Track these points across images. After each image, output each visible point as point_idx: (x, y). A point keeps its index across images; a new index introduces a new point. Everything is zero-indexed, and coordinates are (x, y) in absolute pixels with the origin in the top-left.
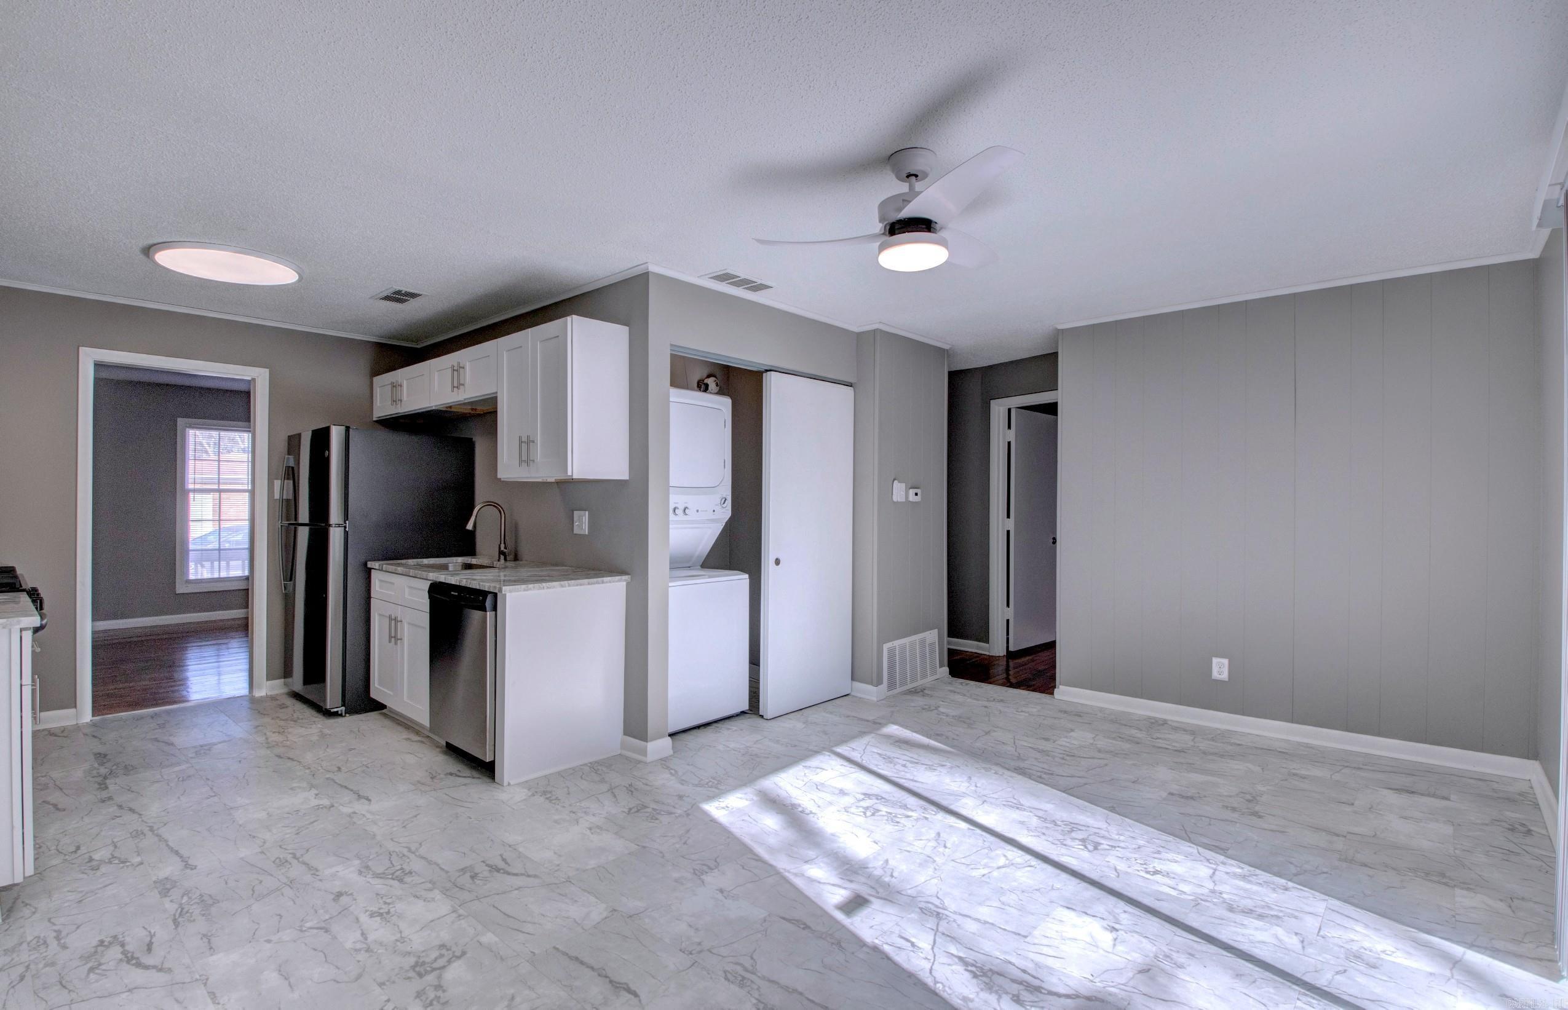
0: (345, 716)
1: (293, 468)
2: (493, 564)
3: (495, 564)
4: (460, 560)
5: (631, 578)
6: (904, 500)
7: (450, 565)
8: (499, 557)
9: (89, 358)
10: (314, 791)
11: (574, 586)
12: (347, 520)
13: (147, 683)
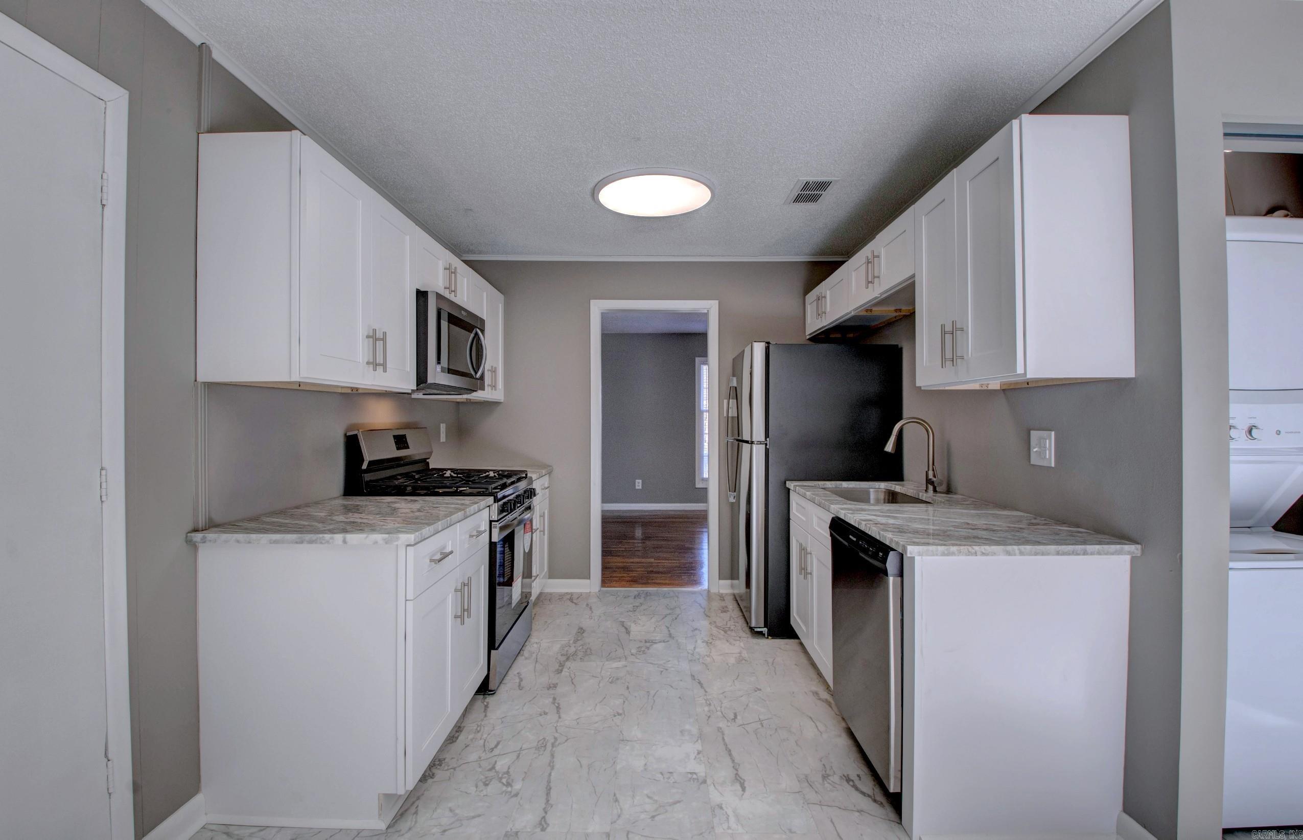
0: (768, 638)
1: (736, 388)
2: (919, 495)
3: (920, 496)
4: (883, 485)
5: (1143, 550)
7: (871, 490)
8: (927, 487)
9: (597, 308)
10: (699, 746)
11: (1030, 554)
12: (768, 437)
13: (652, 560)
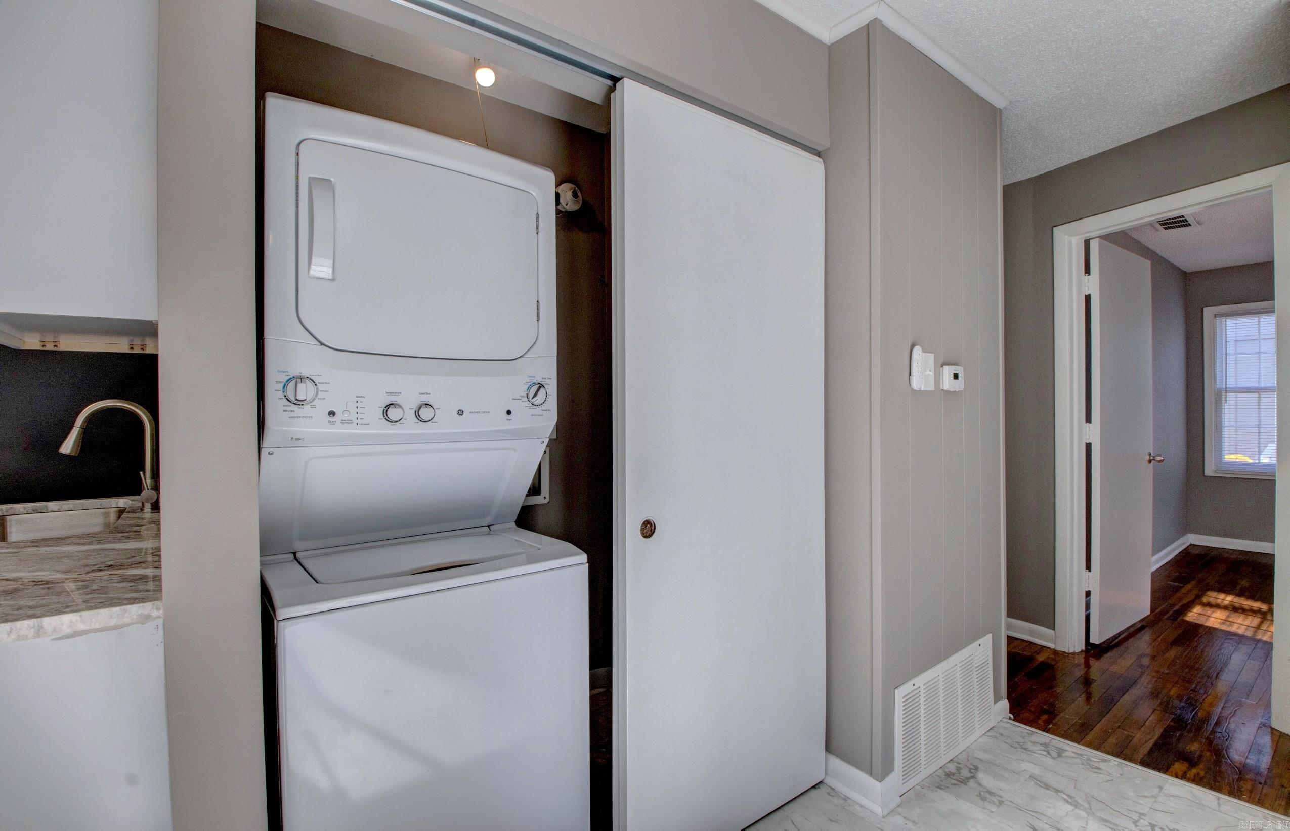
6: (932, 389)
